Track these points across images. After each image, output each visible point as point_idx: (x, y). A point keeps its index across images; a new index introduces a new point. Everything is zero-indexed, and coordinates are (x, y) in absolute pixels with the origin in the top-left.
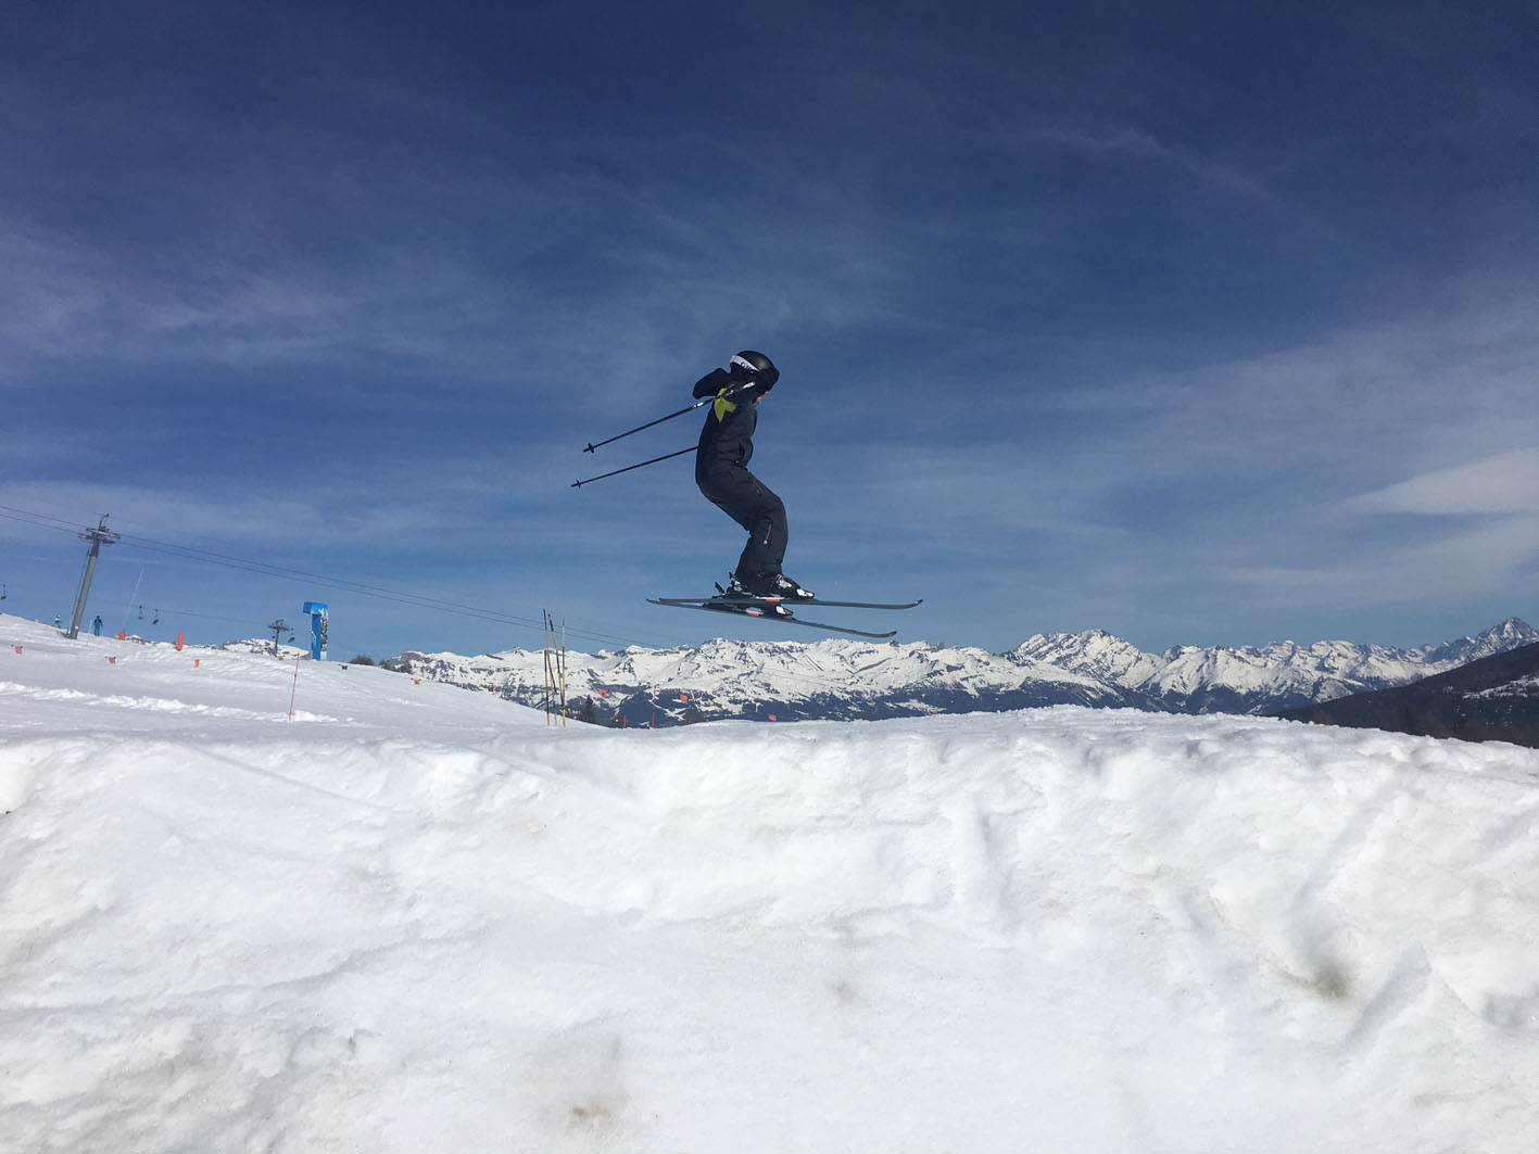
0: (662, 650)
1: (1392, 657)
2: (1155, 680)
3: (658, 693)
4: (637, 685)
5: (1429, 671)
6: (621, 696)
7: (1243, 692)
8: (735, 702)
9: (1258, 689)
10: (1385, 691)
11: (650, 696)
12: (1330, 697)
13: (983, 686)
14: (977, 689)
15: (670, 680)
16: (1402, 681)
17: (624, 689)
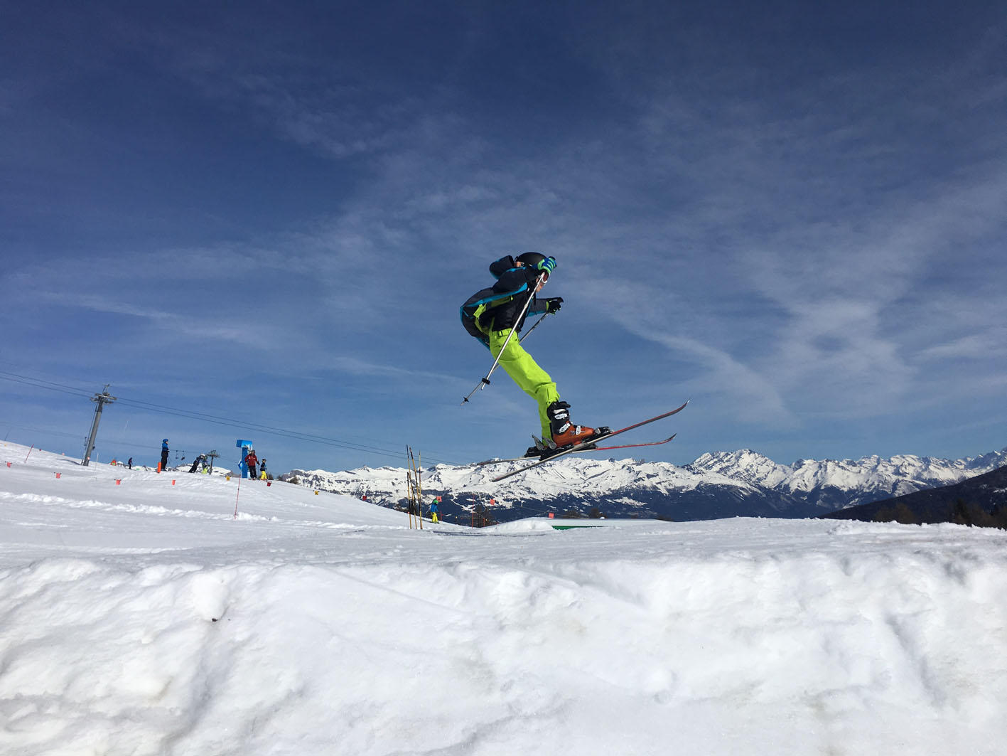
0: (459, 467)
1: (945, 465)
2: (786, 483)
3: (457, 495)
4: (443, 490)
5: (970, 474)
6: (433, 497)
7: (846, 489)
8: (507, 500)
9: (856, 488)
10: (942, 488)
11: (452, 497)
12: (904, 493)
13: (671, 487)
14: (668, 490)
15: (465, 486)
16: (952, 481)
17: (435, 492)
